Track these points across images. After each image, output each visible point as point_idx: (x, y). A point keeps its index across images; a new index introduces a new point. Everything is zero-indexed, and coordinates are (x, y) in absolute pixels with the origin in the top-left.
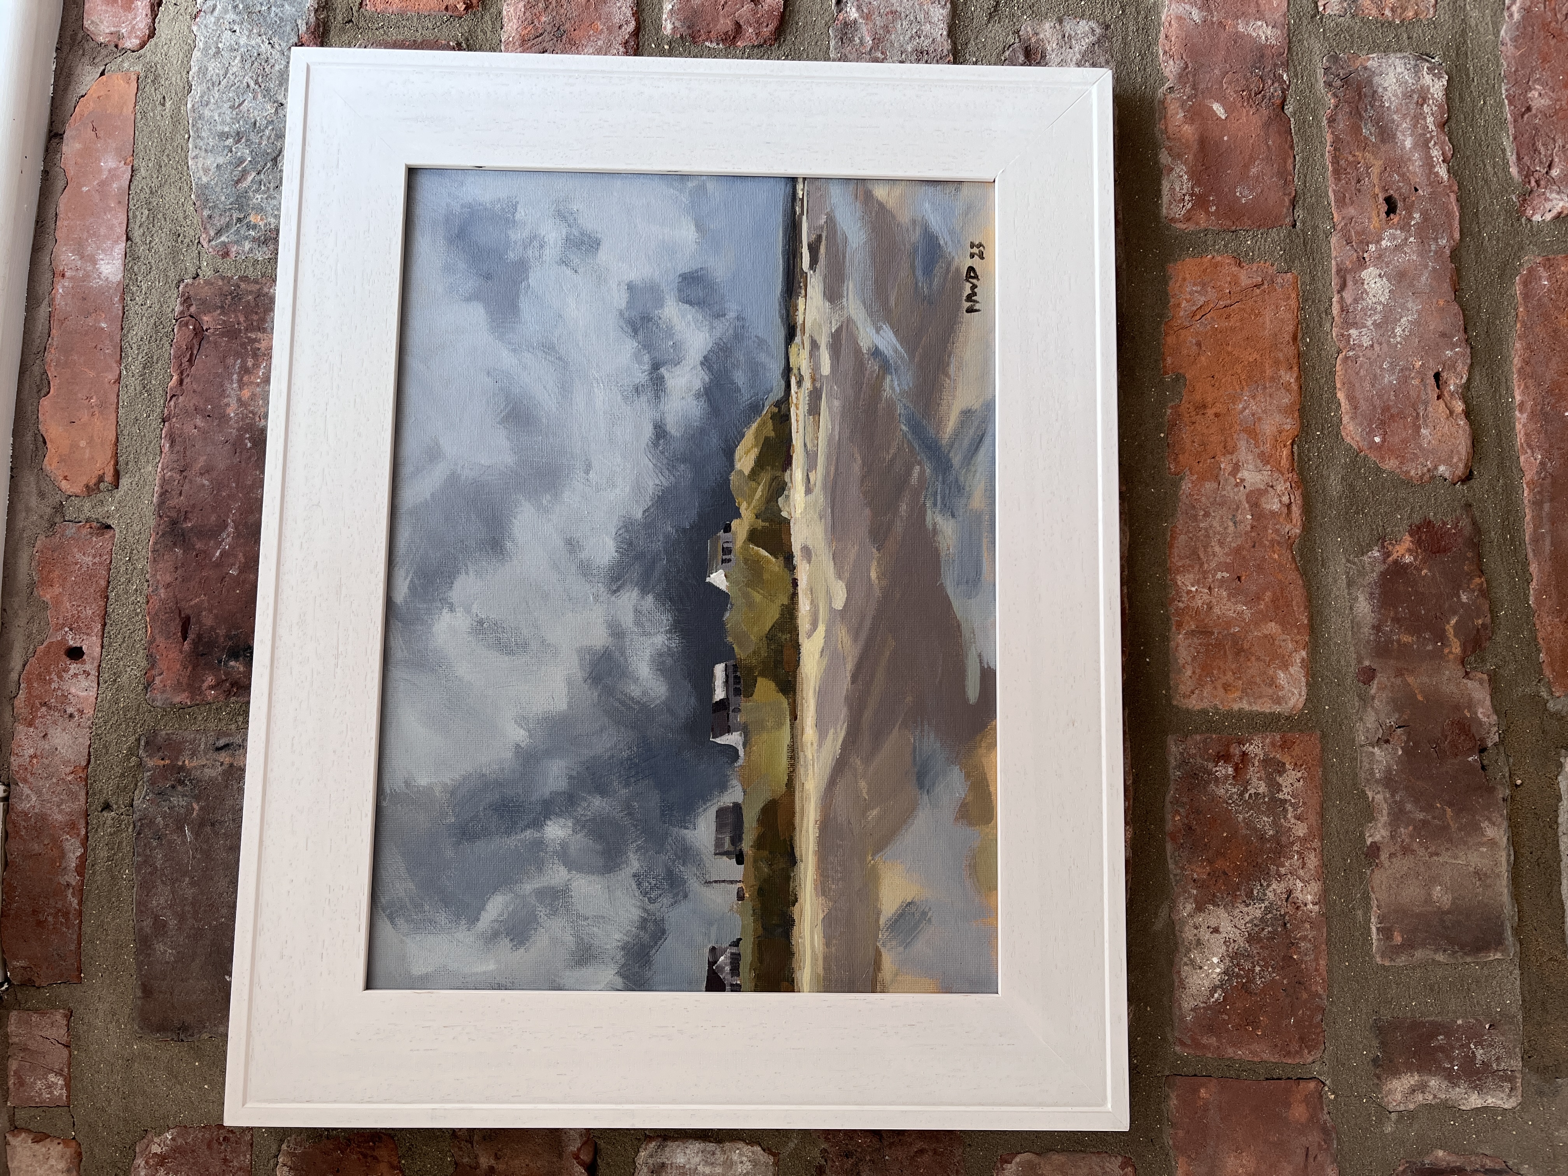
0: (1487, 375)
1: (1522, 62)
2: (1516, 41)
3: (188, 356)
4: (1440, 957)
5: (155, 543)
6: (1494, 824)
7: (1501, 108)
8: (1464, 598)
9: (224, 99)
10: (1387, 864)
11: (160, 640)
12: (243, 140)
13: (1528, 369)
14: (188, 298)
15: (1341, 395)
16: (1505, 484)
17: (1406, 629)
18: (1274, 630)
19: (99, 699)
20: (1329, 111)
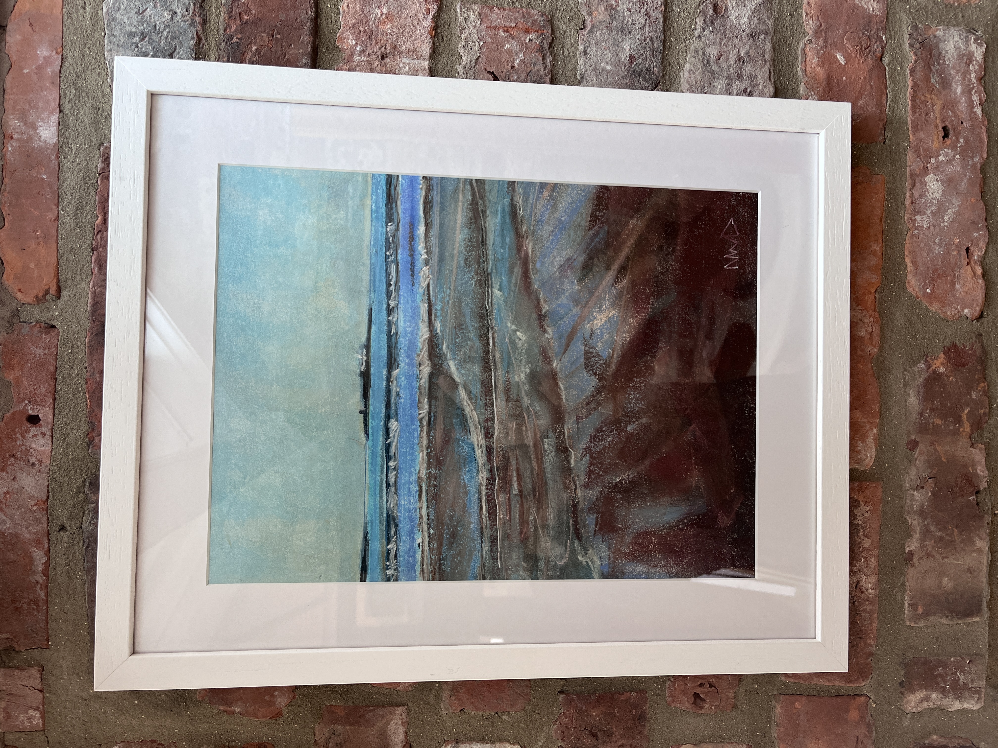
4: (944, 621)
5: (91, 341)
6: (981, 539)
8: (974, 396)
9: (132, 6)
10: (917, 564)
12: (147, 39)
15: (907, 260)
17: (938, 416)
18: (858, 415)
19: (53, 453)
20: (911, 64)
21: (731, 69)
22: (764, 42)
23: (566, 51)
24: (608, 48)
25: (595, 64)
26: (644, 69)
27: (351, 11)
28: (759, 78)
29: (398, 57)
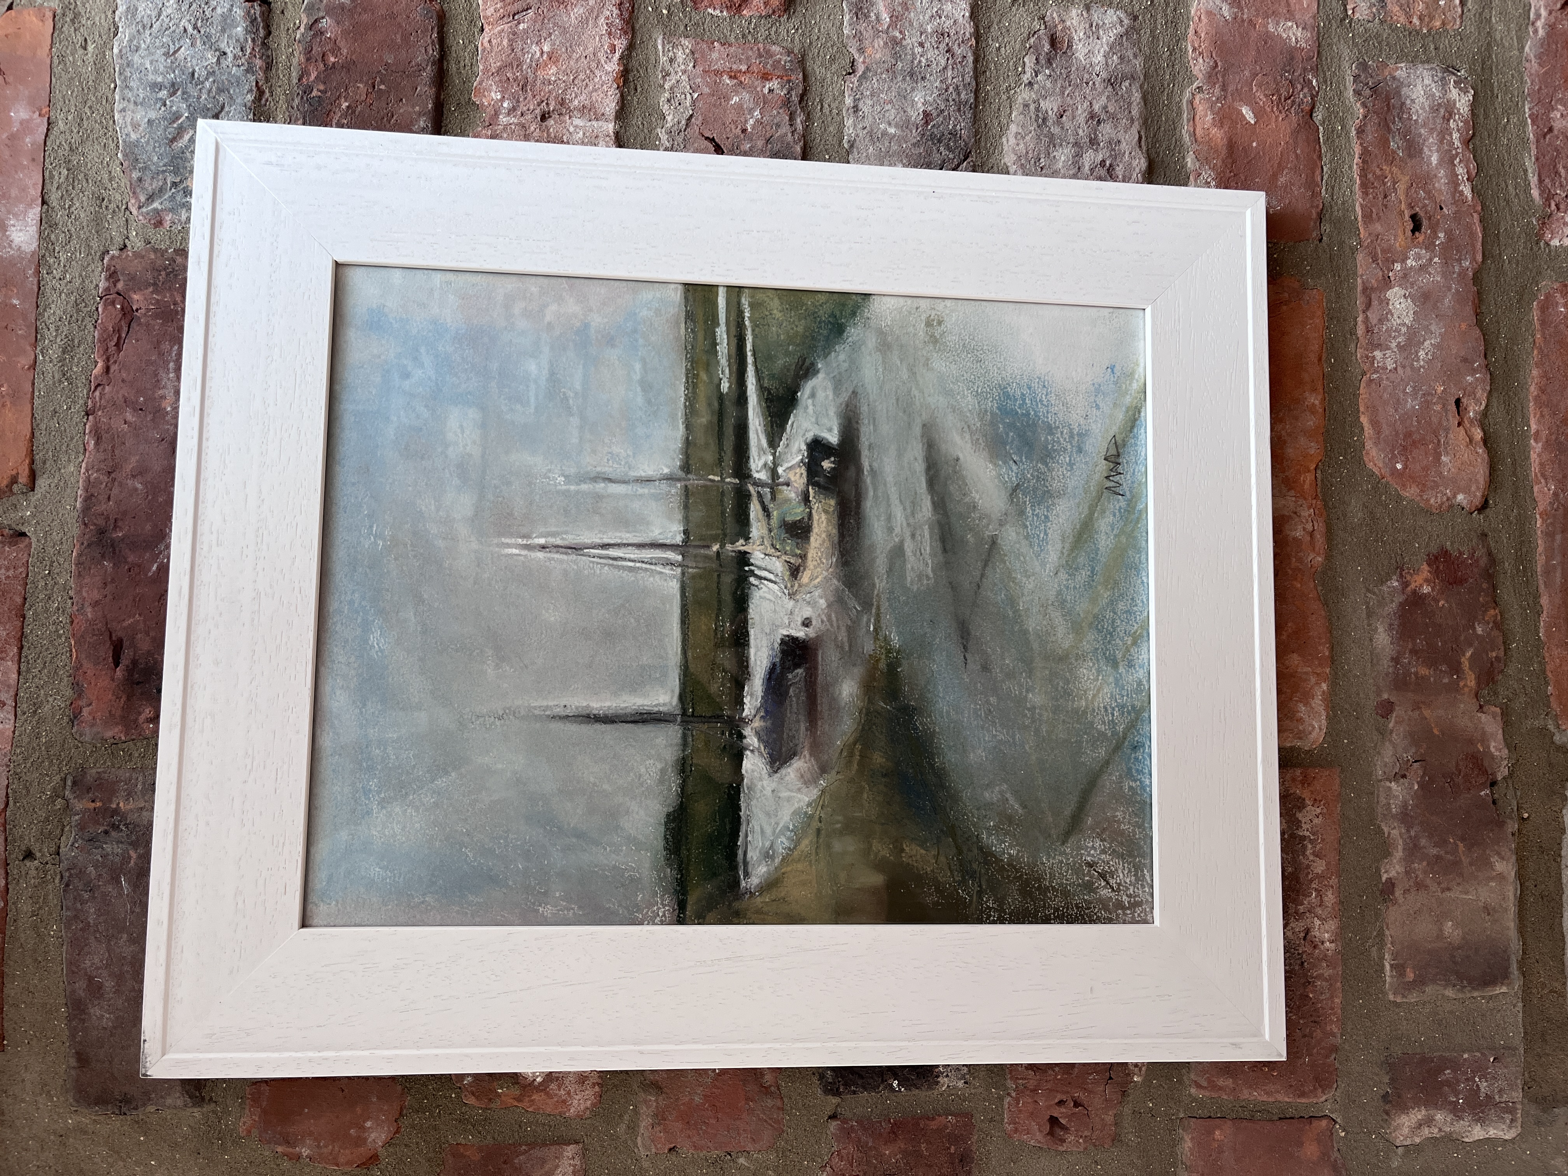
0: (1504, 402)
1: (1545, 79)
2: (1540, 58)
3: (115, 339)
4: (1450, 993)
5: (80, 555)
6: (1503, 858)
7: (1524, 127)
8: (1479, 630)
9: (157, 44)
10: (1401, 900)
11: (87, 665)
12: (179, 93)
13: (1544, 397)
14: (115, 272)
15: (1364, 420)
16: (1519, 514)
17: (1423, 662)
18: (1296, 662)
19: (17, 733)
20: (1358, 121)
21: (1080, 132)
22: (1129, 91)
23: (826, 106)
24: (891, 102)
25: (870, 126)
26: (946, 133)
27: (495, 49)
28: (1124, 145)
29: (568, 117)
